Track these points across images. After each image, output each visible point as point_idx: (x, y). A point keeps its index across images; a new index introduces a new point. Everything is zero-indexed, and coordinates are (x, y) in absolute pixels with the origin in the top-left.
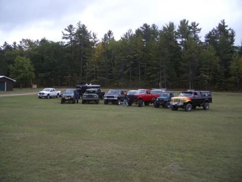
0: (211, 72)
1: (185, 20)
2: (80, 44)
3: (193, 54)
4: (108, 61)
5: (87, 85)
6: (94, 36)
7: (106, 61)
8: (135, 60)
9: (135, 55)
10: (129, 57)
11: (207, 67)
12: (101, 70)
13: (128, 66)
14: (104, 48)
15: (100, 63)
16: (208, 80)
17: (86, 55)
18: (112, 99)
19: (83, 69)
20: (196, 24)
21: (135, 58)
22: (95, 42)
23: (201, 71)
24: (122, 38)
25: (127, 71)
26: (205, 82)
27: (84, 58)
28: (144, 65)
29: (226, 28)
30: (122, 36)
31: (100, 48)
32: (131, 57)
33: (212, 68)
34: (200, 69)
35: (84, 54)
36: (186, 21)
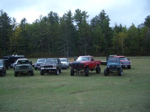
0: (100, 44)
1: (78, 10)
2: (3, 27)
3: (87, 31)
4: (25, 38)
5: (13, 55)
6: (14, 20)
7: (24, 38)
8: (45, 37)
9: (46, 33)
10: (41, 35)
11: (96, 40)
12: (21, 45)
13: (40, 41)
14: (22, 29)
15: (19, 40)
16: (98, 49)
17: (8, 34)
18: (51, 68)
19: (6, 45)
20: (86, 12)
21: (46, 35)
22: (15, 24)
23: (93, 43)
24: (33, 23)
25: (40, 45)
26: (96, 51)
27: (7, 37)
28: (52, 40)
29: (105, 15)
30: (34, 22)
31: (19, 29)
32: (43, 34)
33: (100, 41)
34: (92, 42)
35: (7, 33)
36: (80, 10)
